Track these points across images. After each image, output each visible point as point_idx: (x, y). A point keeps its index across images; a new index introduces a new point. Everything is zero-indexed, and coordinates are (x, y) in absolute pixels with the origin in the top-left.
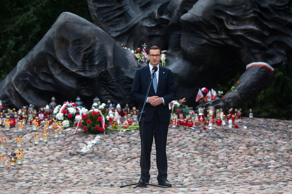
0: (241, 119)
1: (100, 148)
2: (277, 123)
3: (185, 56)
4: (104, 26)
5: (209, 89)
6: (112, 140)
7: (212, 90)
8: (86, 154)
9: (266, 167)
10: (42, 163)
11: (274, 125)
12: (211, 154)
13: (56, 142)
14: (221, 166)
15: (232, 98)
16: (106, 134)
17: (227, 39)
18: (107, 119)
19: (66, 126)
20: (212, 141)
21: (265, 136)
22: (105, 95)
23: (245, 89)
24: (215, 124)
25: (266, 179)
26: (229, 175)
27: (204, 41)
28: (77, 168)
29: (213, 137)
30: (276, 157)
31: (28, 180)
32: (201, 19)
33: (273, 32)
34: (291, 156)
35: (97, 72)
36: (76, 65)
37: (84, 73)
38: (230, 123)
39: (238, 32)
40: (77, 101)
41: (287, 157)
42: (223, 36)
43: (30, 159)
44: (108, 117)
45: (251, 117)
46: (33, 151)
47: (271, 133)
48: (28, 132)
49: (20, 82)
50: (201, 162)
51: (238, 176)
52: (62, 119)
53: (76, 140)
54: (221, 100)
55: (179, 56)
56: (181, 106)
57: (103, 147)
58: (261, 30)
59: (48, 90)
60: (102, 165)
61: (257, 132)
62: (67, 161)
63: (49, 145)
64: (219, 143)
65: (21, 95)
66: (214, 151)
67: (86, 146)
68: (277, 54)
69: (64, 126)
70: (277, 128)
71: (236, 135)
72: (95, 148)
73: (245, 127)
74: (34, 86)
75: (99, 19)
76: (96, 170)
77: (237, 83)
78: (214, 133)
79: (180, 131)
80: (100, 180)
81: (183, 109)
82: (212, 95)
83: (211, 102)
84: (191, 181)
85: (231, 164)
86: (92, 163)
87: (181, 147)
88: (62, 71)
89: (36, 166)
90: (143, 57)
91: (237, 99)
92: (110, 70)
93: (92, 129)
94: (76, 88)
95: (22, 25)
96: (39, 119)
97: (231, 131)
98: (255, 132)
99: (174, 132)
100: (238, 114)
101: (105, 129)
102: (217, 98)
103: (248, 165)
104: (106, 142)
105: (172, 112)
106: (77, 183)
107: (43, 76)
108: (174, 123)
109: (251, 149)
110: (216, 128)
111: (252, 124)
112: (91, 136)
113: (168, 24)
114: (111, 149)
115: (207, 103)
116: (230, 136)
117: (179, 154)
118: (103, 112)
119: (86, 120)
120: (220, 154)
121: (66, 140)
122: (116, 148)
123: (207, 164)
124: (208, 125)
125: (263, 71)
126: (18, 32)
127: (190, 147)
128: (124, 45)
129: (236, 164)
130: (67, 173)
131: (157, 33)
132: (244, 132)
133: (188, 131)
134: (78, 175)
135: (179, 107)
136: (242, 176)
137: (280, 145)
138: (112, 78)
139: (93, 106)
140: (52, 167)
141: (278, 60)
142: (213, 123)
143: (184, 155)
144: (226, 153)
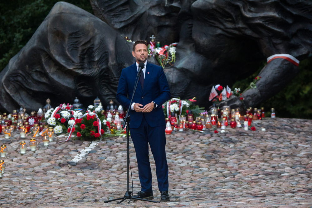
0: (261, 119)
1: (94, 156)
2: (303, 123)
3: (198, 49)
4: (105, 16)
5: (224, 86)
6: (109, 148)
7: (228, 87)
8: (77, 164)
9: (279, 175)
10: (25, 176)
11: (299, 126)
12: (220, 162)
13: (45, 151)
14: (228, 175)
15: (251, 96)
16: (103, 140)
17: (245, 29)
18: (104, 123)
19: (59, 132)
20: (223, 146)
21: (285, 139)
22: (107, 95)
23: (266, 85)
24: (229, 126)
25: (274, 190)
26: (234, 186)
27: (219, 31)
28: (64, 180)
29: (225, 141)
30: (293, 164)
31: (4, 196)
32: (214, 6)
33: (297, 19)
34: (310, 162)
35: (97, 69)
36: (73, 62)
37: (83, 71)
38: (246, 125)
39: (257, 20)
40: (75, 103)
41: (305, 163)
42: (240, 25)
43: (12, 171)
44: (105, 121)
45: (273, 117)
46: (18, 162)
47: (293, 135)
48: (15, 139)
49: (11, 82)
50: (206, 171)
51: (243, 186)
52: (55, 124)
53: (68, 148)
54: (238, 99)
55: (190, 49)
56: (191, 106)
57: (97, 155)
58: (283, 17)
59: (42, 90)
60: (93, 177)
61: (276, 135)
62: (54, 172)
63: (37, 155)
64: (231, 148)
65: (12, 97)
66: (223, 158)
67: (78, 155)
68: (302, 45)
69: (57, 132)
70: (302, 130)
71: (251, 138)
72: (88, 157)
73: (264, 130)
74: (27, 87)
75: (100, 9)
76: (85, 182)
77: (256, 79)
78: (226, 137)
79: (187, 135)
80: (85, 195)
81: (192, 110)
82: (227, 93)
83: (226, 101)
84: (189, 193)
85: (240, 173)
86: (82, 175)
87: (186, 153)
88: (57, 69)
89: (18, 179)
90: (150, 51)
91: (256, 96)
92: (111, 67)
93: (87, 135)
94: (73, 88)
95: (30, 15)
96: (29, 125)
97: (246, 133)
98: (274, 134)
99: (180, 137)
100: (257, 114)
101: (101, 135)
102: (233, 97)
103: (259, 174)
104: (102, 149)
105: (181, 114)
106: (58, 199)
107: (37, 75)
108: (181, 126)
109: (266, 154)
110: (230, 131)
111: (272, 126)
112: (86, 143)
113: (178, 12)
114: (106, 158)
115: (222, 102)
116: (244, 140)
117: (183, 162)
118: (99, 116)
119: (80, 124)
120: (229, 161)
121: (57, 148)
122: (112, 156)
123: (213, 173)
124: (221, 127)
125: (286, 65)
126: (27, 24)
127: (197, 154)
128: (129, 38)
129: (245, 172)
130: (51, 186)
131: (167, 23)
132: (261, 134)
133: (197, 135)
134: (62, 189)
135: (188, 108)
136: (248, 187)
137: (300, 149)
138: (114, 76)
139: (88, 108)
140: (36, 180)
141: (304, 51)
142: (227, 125)
143: (188, 163)
144: (237, 160)
